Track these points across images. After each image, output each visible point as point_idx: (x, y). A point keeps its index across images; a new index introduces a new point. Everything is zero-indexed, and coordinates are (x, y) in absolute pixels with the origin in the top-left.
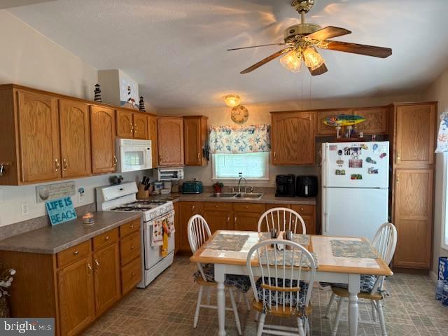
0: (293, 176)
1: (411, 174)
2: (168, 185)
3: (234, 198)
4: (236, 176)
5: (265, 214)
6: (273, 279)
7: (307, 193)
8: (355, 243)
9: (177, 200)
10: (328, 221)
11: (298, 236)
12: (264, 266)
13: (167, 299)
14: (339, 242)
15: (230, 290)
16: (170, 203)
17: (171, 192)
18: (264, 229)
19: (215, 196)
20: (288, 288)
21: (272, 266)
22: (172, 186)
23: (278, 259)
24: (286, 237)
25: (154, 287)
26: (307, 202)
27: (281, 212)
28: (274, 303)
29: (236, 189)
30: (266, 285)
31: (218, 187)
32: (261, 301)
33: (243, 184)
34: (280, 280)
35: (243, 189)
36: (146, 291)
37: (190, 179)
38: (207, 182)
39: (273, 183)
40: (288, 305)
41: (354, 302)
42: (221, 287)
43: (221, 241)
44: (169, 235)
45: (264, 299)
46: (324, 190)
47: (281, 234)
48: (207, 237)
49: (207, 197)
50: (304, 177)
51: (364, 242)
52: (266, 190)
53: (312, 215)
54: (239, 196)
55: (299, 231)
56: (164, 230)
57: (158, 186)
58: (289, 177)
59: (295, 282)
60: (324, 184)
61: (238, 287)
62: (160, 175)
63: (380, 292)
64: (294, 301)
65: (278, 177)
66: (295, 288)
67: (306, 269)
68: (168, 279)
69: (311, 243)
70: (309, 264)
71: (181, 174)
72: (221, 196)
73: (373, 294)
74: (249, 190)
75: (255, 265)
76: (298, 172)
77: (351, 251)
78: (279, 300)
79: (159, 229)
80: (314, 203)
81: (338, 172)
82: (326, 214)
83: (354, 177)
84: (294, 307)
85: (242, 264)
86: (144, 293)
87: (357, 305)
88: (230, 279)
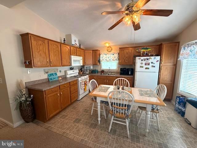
0: (126, 68)
1: (167, 68)
2: (88, 71)
3: (107, 75)
4: (108, 68)
5: (116, 80)
6: (117, 103)
7: (130, 74)
8: (147, 91)
9: (90, 75)
10: (137, 83)
11: (127, 88)
12: (114, 99)
13: (85, 104)
14: (141, 90)
15: (103, 104)
16: (88, 76)
17: (89, 73)
18: (115, 85)
19: (102, 74)
20: (122, 107)
21: (117, 99)
22: (89, 71)
23: (119, 96)
24: (123, 89)
25: (82, 100)
26: (130, 76)
27: (121, 79)
28: (117, 111)
29: (108, 72)
30: (114, 106)
31: (103, 71)
32: (112, 111)
33: (110, 71)
34: (120, 104)
35: (110, 72)
36: (79, 101)
37: (94, 69)
38: (99, 70)
39: (119, 71)
40: (122, 113)
41: (148, 114)
42: (99, 104)
43: (101, 88)
44: (87, 85)
45: (113, 110)
46: (136, 73)
47: (121, 87)
48: (96, 87)
49: (99, 74)
50: (129, 69)
51: (151, 91)
52: (117, 73)
53: (131, 80)
54: (109, 74)
55: (127, 86)
56: (85, 84)
57: (85, 71)
58: (124, 68)
59: (125, 105)
60: (136, 70)
61: (105, 104)
62: (85, 68)
63: (157, 110)
64: (125, 112)
65: (121, 68)
66: (125, 108)
67: (130, 101)
68: (86, 98)
69: (131, 90)
70: (131, 99)
71: (92, 67)
72: (103, 74)
73: (155, 110)
74: (112, 72)
75: (110, 98)
76: (127, 67)
77: (147, 94)
78: (119, 111)
79: (83, 83)
80: (132, 76)
81: (141, 67)
82: (136, 80)
83: (146, 68)
84: (125, 114)
85: (106, 97)
86: (79, 102)
87: (149, 115)
88: (102, 102)
